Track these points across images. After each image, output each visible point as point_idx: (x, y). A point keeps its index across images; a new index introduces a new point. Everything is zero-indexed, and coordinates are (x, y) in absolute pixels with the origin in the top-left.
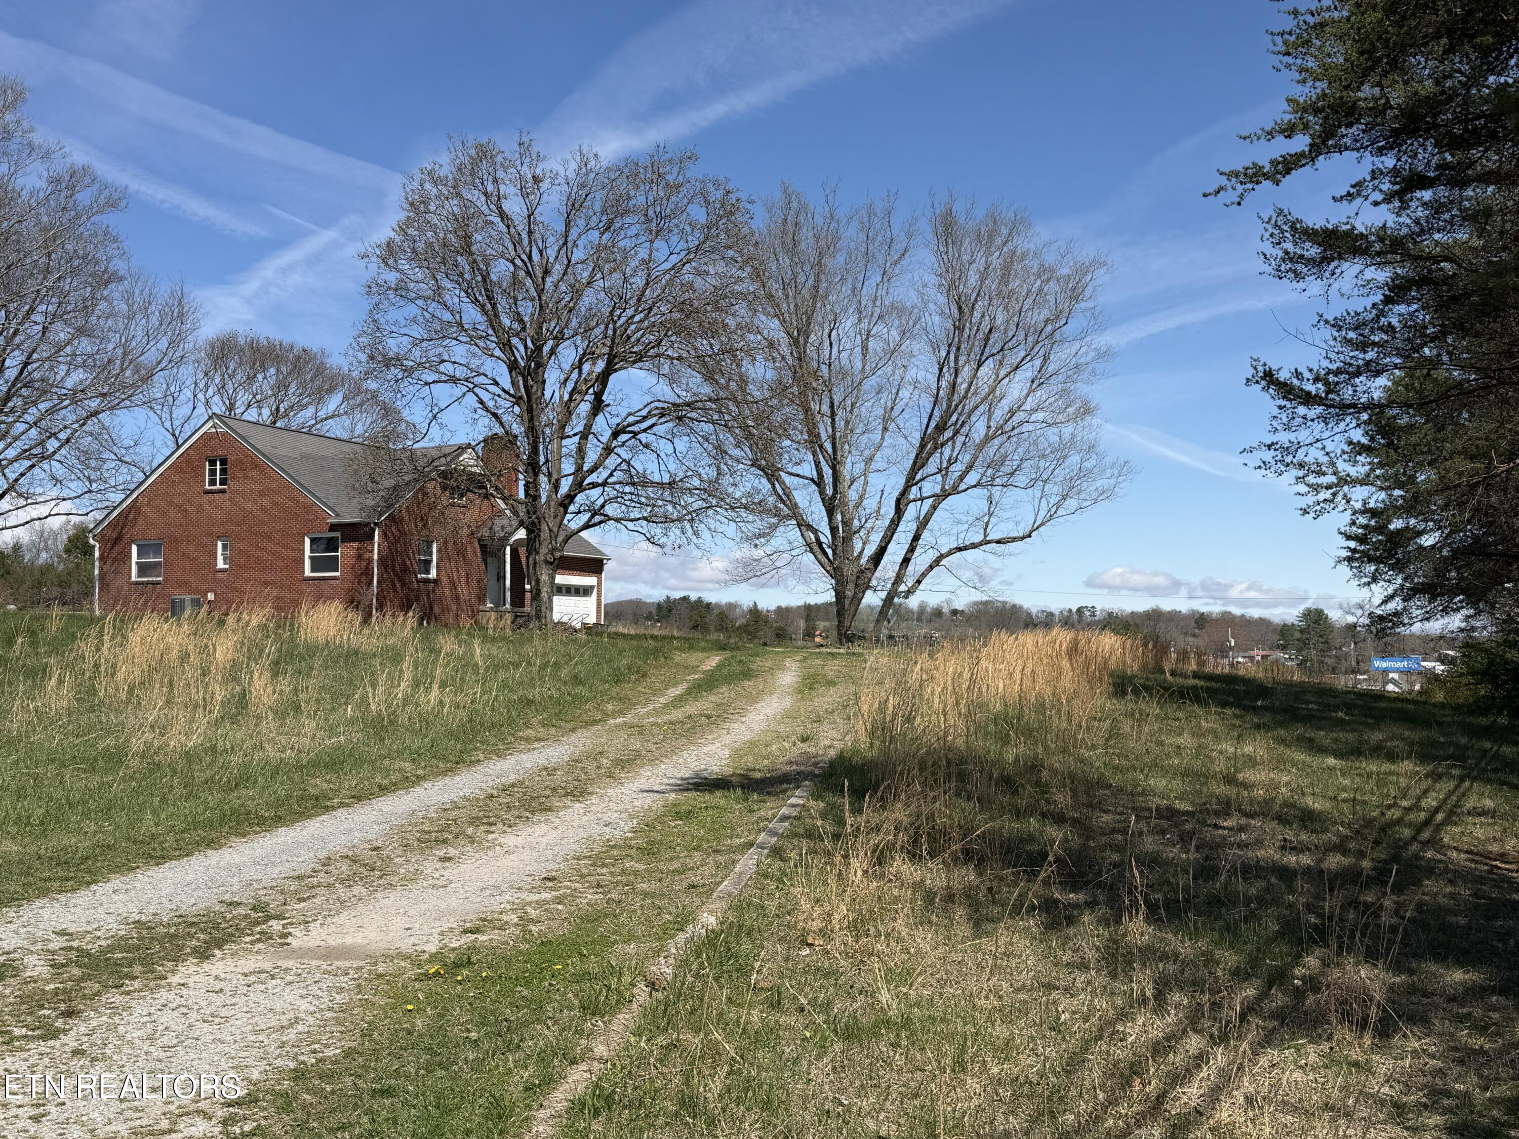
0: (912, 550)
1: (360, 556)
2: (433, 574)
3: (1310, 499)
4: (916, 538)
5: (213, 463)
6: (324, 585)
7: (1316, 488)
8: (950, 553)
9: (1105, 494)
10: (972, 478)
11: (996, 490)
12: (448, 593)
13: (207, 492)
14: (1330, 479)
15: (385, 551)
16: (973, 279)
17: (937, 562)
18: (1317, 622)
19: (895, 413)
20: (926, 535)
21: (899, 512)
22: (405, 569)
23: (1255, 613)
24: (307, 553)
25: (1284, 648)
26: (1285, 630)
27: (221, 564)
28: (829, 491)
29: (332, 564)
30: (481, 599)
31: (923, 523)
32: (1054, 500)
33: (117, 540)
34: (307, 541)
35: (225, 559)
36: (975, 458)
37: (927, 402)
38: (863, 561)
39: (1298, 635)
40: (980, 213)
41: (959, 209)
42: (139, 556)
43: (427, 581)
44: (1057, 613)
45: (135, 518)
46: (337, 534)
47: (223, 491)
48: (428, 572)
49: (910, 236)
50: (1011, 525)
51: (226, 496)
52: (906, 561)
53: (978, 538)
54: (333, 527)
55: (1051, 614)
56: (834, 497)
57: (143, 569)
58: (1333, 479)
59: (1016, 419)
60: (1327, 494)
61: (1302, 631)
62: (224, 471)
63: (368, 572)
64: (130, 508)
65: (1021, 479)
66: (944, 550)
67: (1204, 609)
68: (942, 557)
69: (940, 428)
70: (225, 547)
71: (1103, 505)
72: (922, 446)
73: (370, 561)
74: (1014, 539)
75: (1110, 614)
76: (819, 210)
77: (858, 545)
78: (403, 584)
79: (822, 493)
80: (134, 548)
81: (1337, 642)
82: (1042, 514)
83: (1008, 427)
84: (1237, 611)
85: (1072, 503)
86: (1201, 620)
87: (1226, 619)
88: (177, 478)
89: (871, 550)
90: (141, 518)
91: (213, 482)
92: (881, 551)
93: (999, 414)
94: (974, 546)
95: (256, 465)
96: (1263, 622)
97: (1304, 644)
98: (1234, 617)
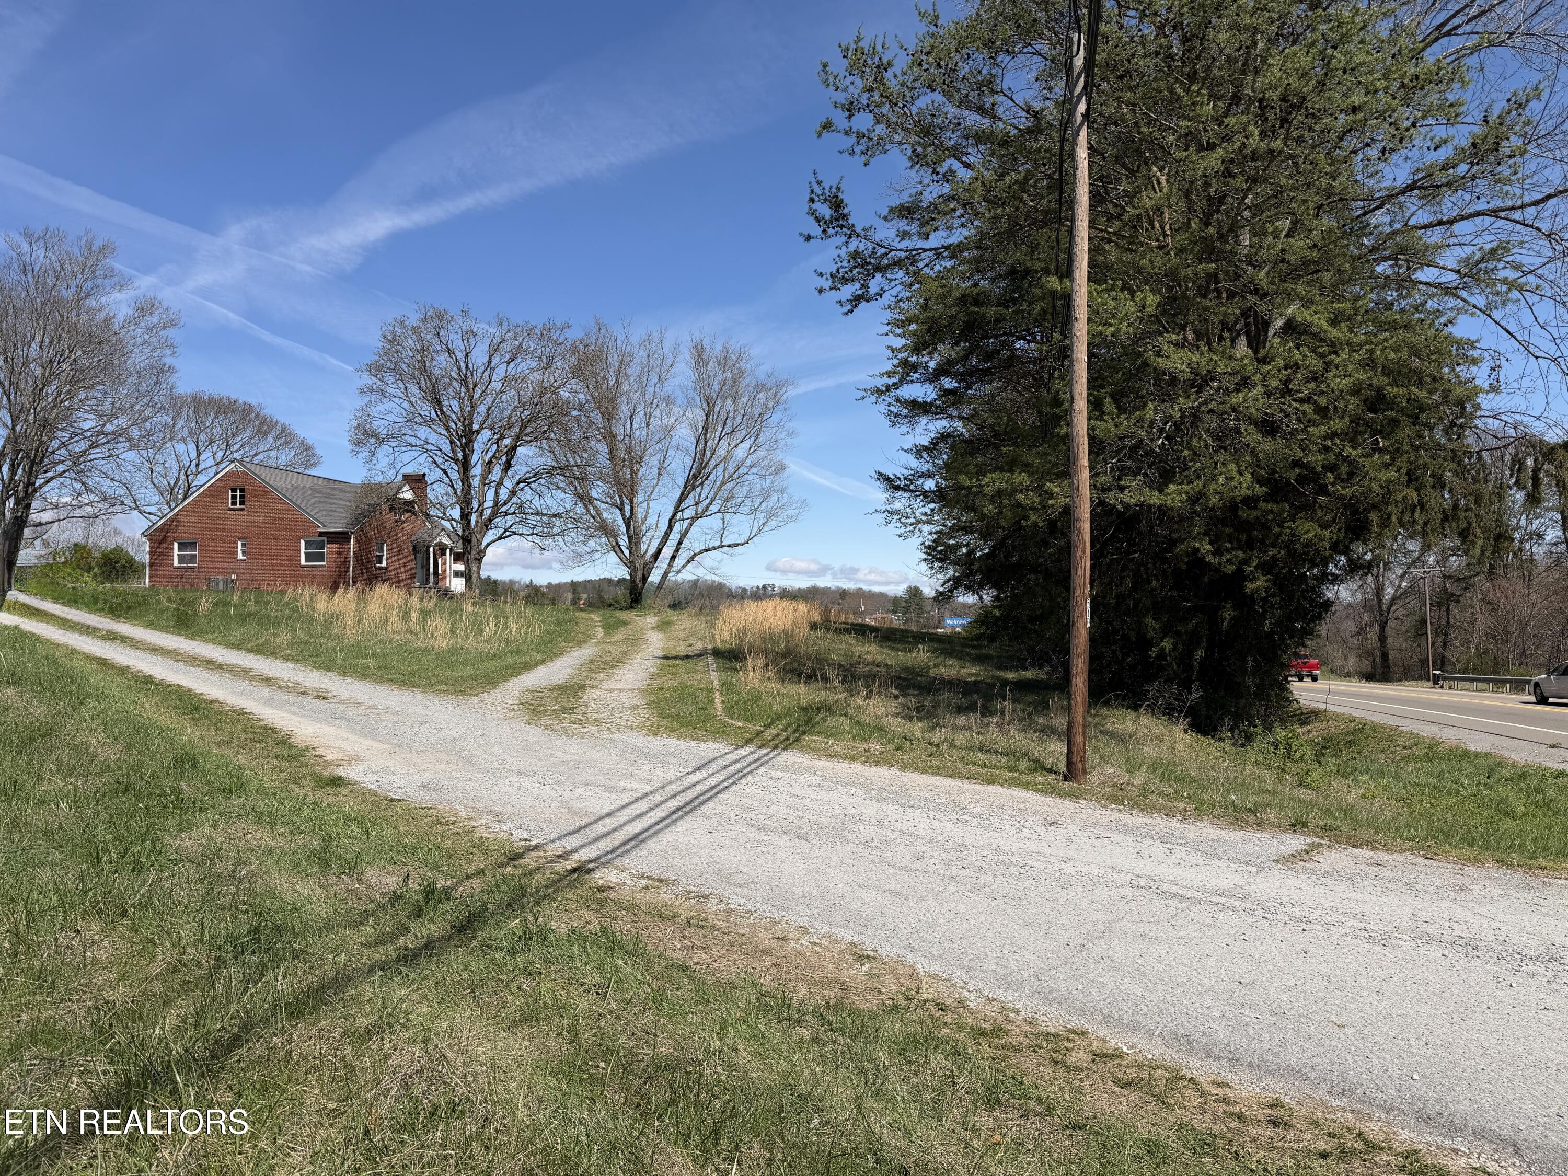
0: (677, 550)
1: (340, 554)
2: (384, 564)
3: (902, 530)
4: (680, 543)
5: (234, 490)
6: (315, 571)
7: (905, 525)
8: (700, 553)
9: (793, 519)
10: (714, 508)
11: (727, 516)
12: (393, 576)
13: (230, 510)
14: (912, 520)
15: (357, 549)
16: (716, 387)
17: (692, 558)
18: (915, 595)
19: (665, 465)
20: (685, 542)
21: (670, 527)
22: (369, 561)
23: (876, 589)
24: (303, 550)
25: (895, 612)
26: (896, 600)
27: (240, 556)
28: (628, 514)
29: (321, 557)
30: (412, 580)
31: (684, 534)
32: (762, 521)
33: (165, 539)
34: (303, 543)
35: (243, 553)
36: (716, 494)
37: (689, 461)
38: (648, 557)
39: (904, 604)
40: (718, 347)
41: (706, 342)
42: (179, 549)
43: (381, 568)
44: (749, 588)
45: (176, 527)
46: (325, 539)
47: (242, 509)
48: (381, 562)
49: (675, 356)
50: (737, 536)
51: (245, 513)
52: (673, 557)
53: (717, 544)
54: (321, 534)
55: (745, 589)
56: (631, 517)
57: (181, 559)
58: (913, 520)
59: (741, 471)
60: (911, 528)
61: (906, 601)
62: (242, 497)
63: (346, 563)
64: (172, 520)
65: (745, 509)
66: (697, 551)
67: (845, 587)
68: (695, 555)
69: (695, 477)
70: (243, 545)
71: (792, 525)
72: (685, 487)
73: (347, 557)
74: (738, 545)
75: (784, 590)
76: (620, 337)
77: (643, 547)
78: (367, 570)
79: (623, 515)
80: (176, 545)
81: (927, 608)
82: (755, 529)
83: (735, 476)
84: (865, 588)
85: (772, 523)
86: (844, 594)
87: (860, 594)
88: (208, 500)
89: (652, 550)
90: (181, 527)
91: (234, 503)
92: (659, 551)
93: (731, 467)
94: (714, 548)
95: (266, 493)
96: (882, 595)
97: (907, 610)
98: (864, 592)
